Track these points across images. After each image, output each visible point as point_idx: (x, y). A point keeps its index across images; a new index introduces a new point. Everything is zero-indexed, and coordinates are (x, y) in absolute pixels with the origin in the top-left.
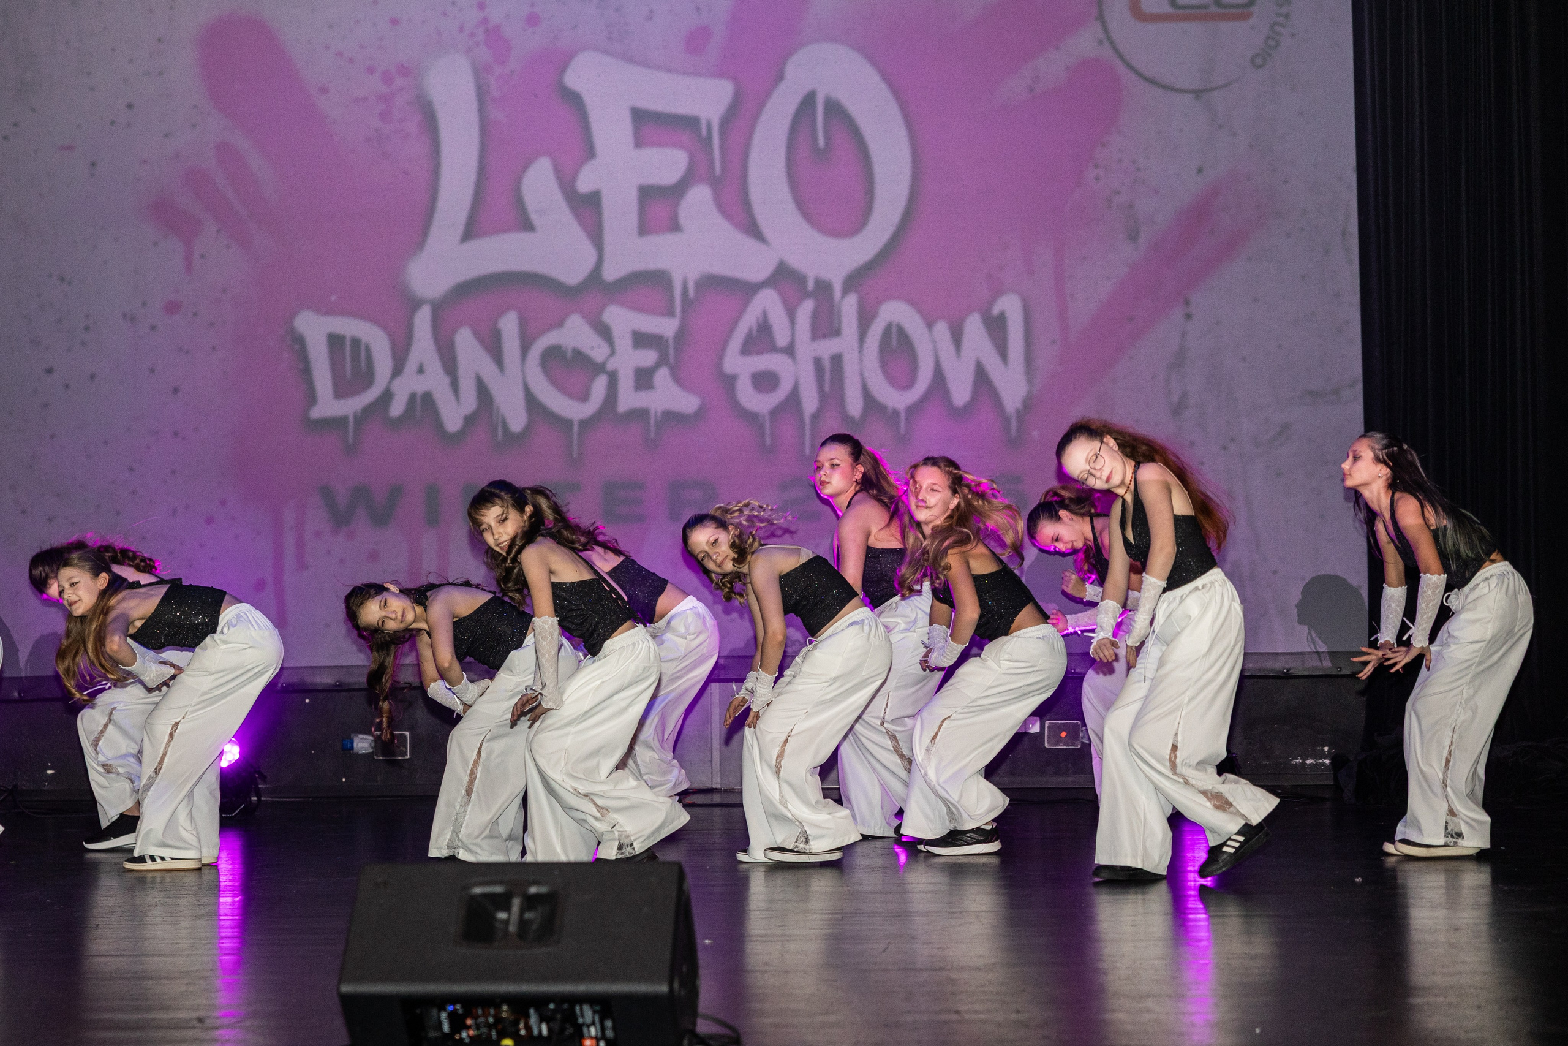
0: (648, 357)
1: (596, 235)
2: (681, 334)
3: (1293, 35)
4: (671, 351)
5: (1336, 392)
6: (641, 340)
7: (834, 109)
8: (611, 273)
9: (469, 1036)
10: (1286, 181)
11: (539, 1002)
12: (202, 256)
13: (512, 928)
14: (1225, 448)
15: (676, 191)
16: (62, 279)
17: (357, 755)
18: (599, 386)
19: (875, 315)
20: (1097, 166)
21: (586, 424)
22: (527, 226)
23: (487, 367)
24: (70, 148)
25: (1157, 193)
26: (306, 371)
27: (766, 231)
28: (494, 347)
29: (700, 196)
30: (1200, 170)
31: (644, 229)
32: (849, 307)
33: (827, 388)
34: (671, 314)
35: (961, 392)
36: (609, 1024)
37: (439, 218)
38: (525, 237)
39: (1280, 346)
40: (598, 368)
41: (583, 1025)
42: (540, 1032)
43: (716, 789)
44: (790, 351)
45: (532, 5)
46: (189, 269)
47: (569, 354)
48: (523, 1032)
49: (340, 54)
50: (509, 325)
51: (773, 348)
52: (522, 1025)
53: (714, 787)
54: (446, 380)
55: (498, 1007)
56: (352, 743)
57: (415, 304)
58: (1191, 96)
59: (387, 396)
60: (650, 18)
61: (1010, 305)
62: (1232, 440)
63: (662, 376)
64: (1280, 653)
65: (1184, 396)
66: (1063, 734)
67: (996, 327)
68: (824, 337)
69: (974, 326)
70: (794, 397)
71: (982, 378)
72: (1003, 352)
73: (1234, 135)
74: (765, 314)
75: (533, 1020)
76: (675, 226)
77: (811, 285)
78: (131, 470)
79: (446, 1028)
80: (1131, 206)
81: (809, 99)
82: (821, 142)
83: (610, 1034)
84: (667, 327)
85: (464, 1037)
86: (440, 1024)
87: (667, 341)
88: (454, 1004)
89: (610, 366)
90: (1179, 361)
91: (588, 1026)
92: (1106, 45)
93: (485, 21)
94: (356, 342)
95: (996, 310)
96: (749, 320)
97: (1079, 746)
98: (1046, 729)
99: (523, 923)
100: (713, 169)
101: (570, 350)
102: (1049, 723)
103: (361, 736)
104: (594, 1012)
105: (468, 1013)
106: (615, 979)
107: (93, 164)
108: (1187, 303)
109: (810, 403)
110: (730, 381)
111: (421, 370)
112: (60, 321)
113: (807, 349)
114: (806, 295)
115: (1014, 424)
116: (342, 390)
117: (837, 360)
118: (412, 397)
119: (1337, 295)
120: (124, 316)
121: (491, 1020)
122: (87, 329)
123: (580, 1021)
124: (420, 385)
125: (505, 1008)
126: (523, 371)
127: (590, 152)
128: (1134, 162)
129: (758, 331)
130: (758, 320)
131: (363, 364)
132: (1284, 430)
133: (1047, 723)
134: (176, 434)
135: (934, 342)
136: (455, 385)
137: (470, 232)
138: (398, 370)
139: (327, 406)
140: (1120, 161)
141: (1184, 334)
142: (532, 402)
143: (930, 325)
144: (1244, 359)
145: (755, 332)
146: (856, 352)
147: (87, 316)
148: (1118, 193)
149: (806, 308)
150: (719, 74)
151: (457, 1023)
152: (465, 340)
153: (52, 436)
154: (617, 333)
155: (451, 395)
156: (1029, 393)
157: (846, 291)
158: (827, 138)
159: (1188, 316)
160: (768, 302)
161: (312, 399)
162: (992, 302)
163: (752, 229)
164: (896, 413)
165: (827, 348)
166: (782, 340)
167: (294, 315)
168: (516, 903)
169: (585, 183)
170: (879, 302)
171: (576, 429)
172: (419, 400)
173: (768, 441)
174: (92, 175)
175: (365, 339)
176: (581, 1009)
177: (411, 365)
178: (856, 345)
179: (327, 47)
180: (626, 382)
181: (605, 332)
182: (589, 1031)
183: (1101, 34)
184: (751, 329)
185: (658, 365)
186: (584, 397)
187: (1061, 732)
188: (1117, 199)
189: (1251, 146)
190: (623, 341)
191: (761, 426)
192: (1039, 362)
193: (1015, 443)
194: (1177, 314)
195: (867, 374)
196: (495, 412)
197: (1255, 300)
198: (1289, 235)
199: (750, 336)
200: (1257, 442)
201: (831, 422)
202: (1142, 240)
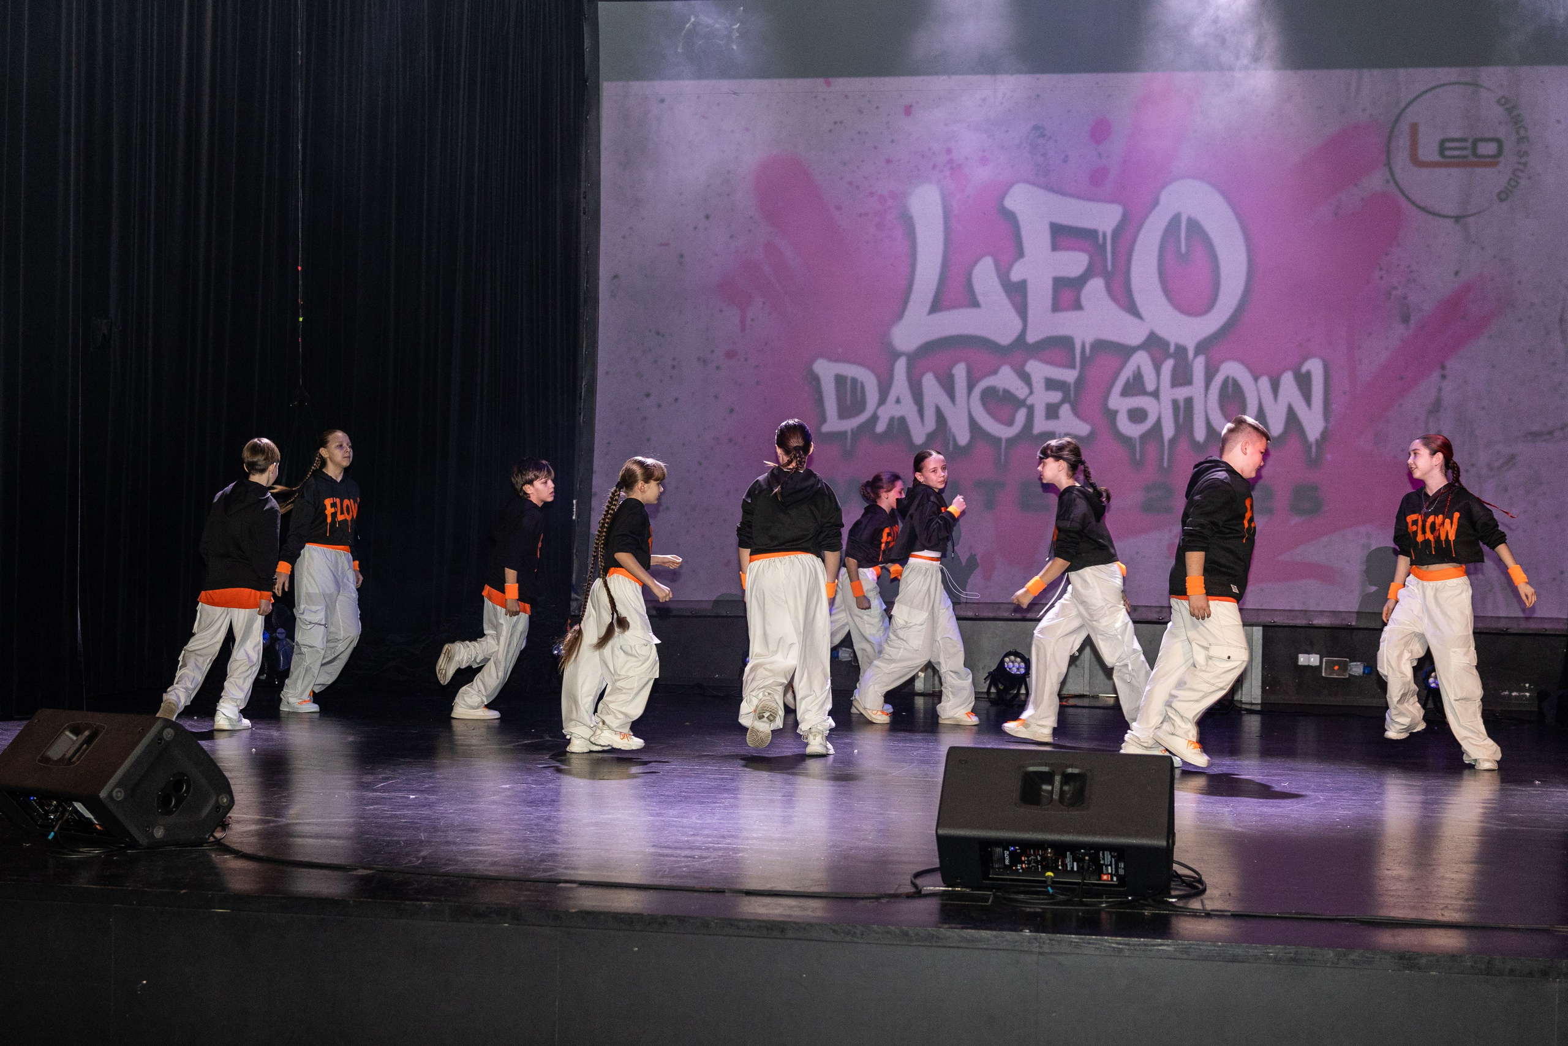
0: (1055, 396)
1: (1022, 310)
2: (1080, 381)
3: (1530, 178)
4: (1072, 393)
6: (1051, 384)
7: (1194, 227)
8: (1032, 338)
9: (1022, 868)
10: (1519, 283)
11: (1074, 847)
12: (752, 320)
13: (1056, 797)
15: (1079, 282)
16: (658, 333)
17: (841, 662)
18: (1021, 415)
19: (1217, 370)
20: (1381, 269)
21: (1011, 441)
22: (975, 304)
23: (944, 401)
24: (667, 245)
25: (1424, 288)
26: (820, 400)
27: (1143, 311)
28: (948, 387)
29: (1096, 286)
30: (1456, 273)
31: (1056, 307)
32: (1199, 366)
33: (1181, 421)
34: (1073, 367)
36: (1122, 865)
37: (915, 296)
38: (975, 311)
39: (1510, 400)
40: (1021, 403)
41: (1104, 864)
42: (1073, 868)
43: (1086, 695)
44: (1156, 394)
45: (984, 151)
46: (743, 329)
47: (1001, 393)
48: (1060, 868)
49: (850, 183)
50: (960, 372)
51: (1143, 392)
52: (1060, 863)
53: (1085, 694)
54: (915, 409)
55: (1045, 850)
56: (838, 653)
57: (896, 355)
58: (1453, 220)
59: (874, 418)
60: (1066, 160)
61: (1314, 367)
62: (1473, 465)
63: (1065, 410)
64: (1502, 617)
66: (1336, 668)
67: (1304, 382)
68: (1182, 385)
69: (1288, 380)
70: (1158, 424)
71: (1291, 416)
72: (1308, 398)
73: (1483, 249)
74: (1139, 368)
75: (1068, 860)
76: (1077, 306)
77: (1172, 349)
78: (700, 464)
79: (1007, 862)
80: (1405, 298)
81: (1176, 220)
82: (1183, 249)
83: (1121, 872)
84: (1070, 376)
85: (1019, 868)
86: (1004, 858)
87: (1069, 385)
88: (1014, 847)
89: (1029, 402)
90: (1436, 408)
91: (1107, 866)
92: (1392, 183)
93: (951, 161)
94: (854, 381)
95: (1304, 369)
96: (1127, 373)
97: (1347, 676)
98: (1324, 663)
99: (1062, 793)
100: (1106, 266)
101: (1001, 391)
103: (844, 649)
104: (1112, 857)
105: (1023, 853)
106: (1129, 835)
107: (682, 256)
108: (1443, 367)
109: (1168, 431)
110: (1112, 415)
111: (898, 401)
112: (656, 362)
113: (1168, 394)
114: (1167, 355)
115: (1314, 449)
116: (844, 412)
117: (1189, 401)
118: (892, 419)
120: (699, 359)
121: (1039, 858)
122: (674, 367)
123: (1102, 862)
124: (897, 411)
125: (1049, 851)
126: (968, 404)
127: (1020, 254)
128: (1409, 267)
129: (1133, 379)
130: (1134, 374)
131: (859, 394)
132: (1512, 457)
133: (1324, 660)
134: (730, 440)
135: (1258, 390)
136: (921, 412)
137: (937, 306)
138: (882, 401)
139: (833, 424)
140: (1398, 266)
141: (1440, 390)
142: (973, 425)
143: (1256, 379)
144: (1483, 408)
145: (1131, 379)
146: (1203, 395)
147: (674, 359)
148: (1395, 288)
149: (1168, 366)
150: (1112, 201)
151: (1015, 859)
152: (929, 382)
153: (648, 440)
154: (1034, 380)
155: (918, 420)
156: (1326, 428)
157: (1196, 355)
158: (1188, 245)
159: (1444, 377)
160: (1141, 360)
161: (823, 419)
162: (1301, 364)
163: (1132, 309)
165: (1182, 393)
166: (1150, 386)
167: (813, 361)
168: (1058, 778)
169: (1016, 275)
170: (1222, 362)
171: (1003, 445)
172: (896, 420)
173: (1138, 457)
174: (681, 263)
175: (860, 379)
176: (1103, 855)
177: (892, 398)
178: (1202, 391)
179: (841, 178)
180: (1040, 413)
181: (1026, 379)
182: (1107, 870)
183: (1388, 176)
184: (1128, 379)
185: (1062, 402)
186: (1010, 423)
187: (1334, 666)
188: (1394, 293)
189: (1495, 257)
190: (1038, 384)
191: (1133, 447)
192: (1334, 406)
193: (1314, 463)
194: (1435, 375)
195: (1209, 412)
196: (948, 431)
197: (1493, 367)
198: (1520, 320)
199: (1127, 384)
200: (1490, 467)
201: (1183, 445)
202: (1412, 322)
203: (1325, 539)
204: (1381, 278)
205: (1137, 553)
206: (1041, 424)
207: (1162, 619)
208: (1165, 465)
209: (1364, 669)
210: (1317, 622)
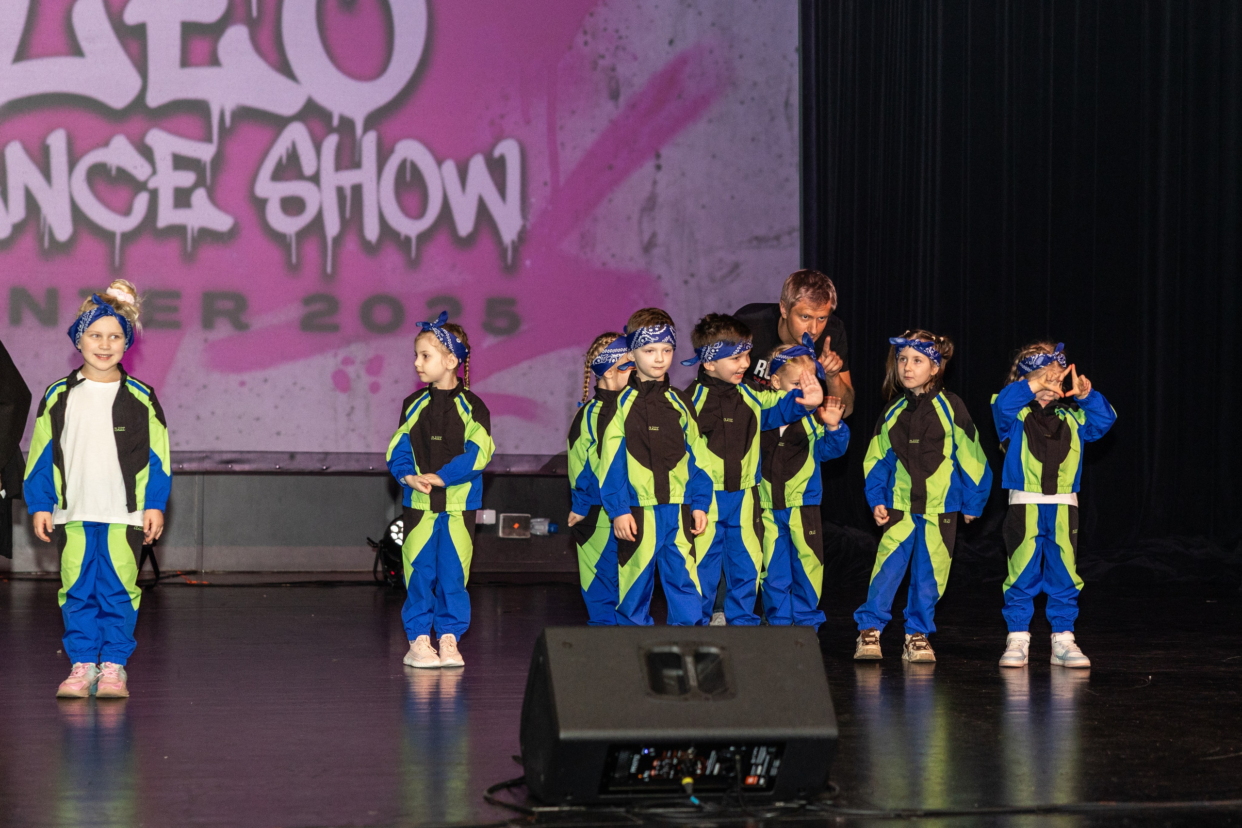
0: (187, 179)
1: (141, 65)
2: (218, 159)
4: (208, 174)
5: (777, 238)
6: (180, 162)
8: (153, 100)
9: (650, 775)
10: (741, 57)
11: (722, 745)
14: (686, 282)
15: (216, 30)
18: (141, 202)
19: (391, 151)
20: (585, 33)
21: (127, 237)
22: (76, 50)
23: (35, 180)
25: (635, 58)
27: (298, 70)
28: (42, 161)
29: (237, 36)
30: (671, 42)
31: (185, 62)
32: (369, 143)
33: (348, 214)
34: (208, 139)
35: (465, 224)
36: (776, 763)
38: (76, 61)
39: (733, 197)
40: (141, 186)
41: (753, 765)
42: (713, 771)
44: (315, 179)
47: (114, 172)
48: (699, 772)
50: (57, 142)
51: (299, 175)
52: (699, 766)
55: (684, 750)
61: (509, 149)
62: (692, 275)
63: (200, 196)
65: (654, 235)
66: (516, 526)
67: (497, 169)
68: (347, 168)
69: (478, 165)
70: (318, 220)
71: (483, 211)
72: (501, 188)
73: (700, 14)
74: (294, 145)
76: (214, 61)
77: (336, 122)
79: (634, 769)
80: (613, 69)
83: (774, 772)
84: (205, 152)
85: (645, 776)
86: (630, 765)
87: (205, 165)
89: (151, 185)
90: (650, 205)
91: (757, 765)
95: (497, 153)
96: (279, 150)
97: (529, 537)
98: (500, 521)
100: (250, 11)
101: (114, 169)
102: (504, 516)
104: (768, 754)
108: (658, 156)
109: (332, 226)
110: (261, 204)
114: (330, 130)
115: (510, 253)
117: (357, 189)
119: (780, 156)
123: (752, 761)
125: (689, 751)
126: (70, 186)
128: (617, 31)
129: (287, 159)
130: (288, 149)
132: (736, 266)
133: (501, 517)
135: (442, 178)
136: (5, 196)
137: (24, 52)
140: (605, 29)
141: (655, 183)
142: (78, 215)
143: (440, 162)
144: (703, 207)
145: (284, 160)
146: (374, 182)
148: (603, 57)
149: (331, 142)
151: (646, 764)
154: (158, 156)
155: (2, 206)
156: (524, 226)
157: (366, 129)
159: (659, 167)
160: (297, 134)
162: (494, 146)
163: (284, 68)
164: (408, 239)
165: (348, 178)
166: (309, 168)
169: (131, 17)
170: (398, 140)
171: (118, 241)
173: (294, 259)
178: (374, 177)
180: (166, 200)
181: (147, 153)
182: (756, 770)
184: (280, 160)
185: (196, 186)
186: (126, 211)
187: (514, 525)
188: (601, 62)
189: (713, 24)
190: (164, 162)
191: (288, 247)
192: (533, 200)
193: (511, 269)
194: (649, 166)
195: (383, 204)
196: (42, 221)
197: (714, 156)
198: (742, 103)
199: (279, 165)
200: (712, 280)
201: (351, 245)
202: (622, 100)
203: (525, 365)
204: (586, 43)
205: (295, 384)
206: (167, 216)
207: (327, 469)
208: (329, 270)
209: (550, 527)
210: (514, 469)
